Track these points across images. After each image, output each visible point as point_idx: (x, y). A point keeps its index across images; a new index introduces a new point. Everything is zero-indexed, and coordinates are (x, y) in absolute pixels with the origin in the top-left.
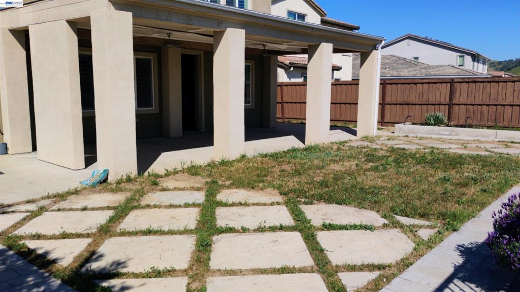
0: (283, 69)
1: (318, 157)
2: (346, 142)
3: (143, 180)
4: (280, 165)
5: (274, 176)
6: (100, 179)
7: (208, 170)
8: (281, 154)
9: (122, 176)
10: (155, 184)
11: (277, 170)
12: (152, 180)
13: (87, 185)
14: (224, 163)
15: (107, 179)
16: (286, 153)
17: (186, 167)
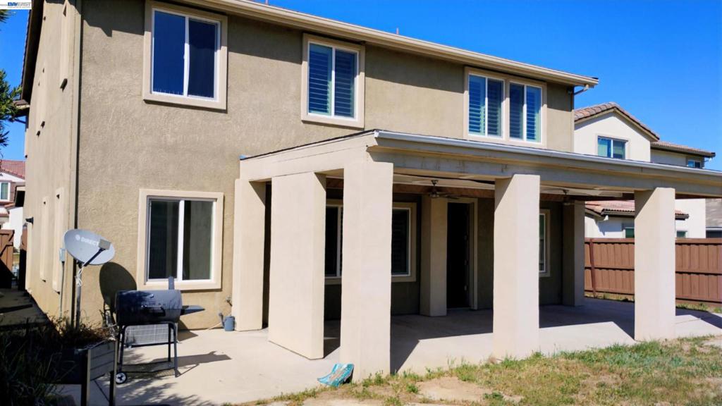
0: (592, 218)
1: (659, 365)
2: (704, 338)
3: (397, 383)
4: (596, 375)
5: (588, 394)
6: (342, 378)
7: (486, 374)
8: (596, 355)
9: (371, 375)
10: (414, 391)
11: (592, 381)
12: (410, 384)
13: (327, 383)
14: (508, 364)
15: (351, 377)
16: (605, 353)
17: (455, 366)
